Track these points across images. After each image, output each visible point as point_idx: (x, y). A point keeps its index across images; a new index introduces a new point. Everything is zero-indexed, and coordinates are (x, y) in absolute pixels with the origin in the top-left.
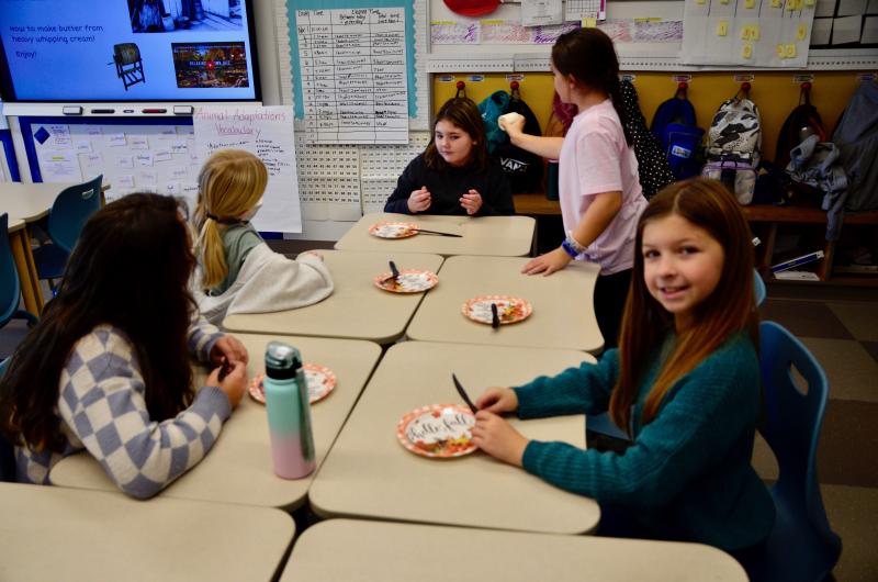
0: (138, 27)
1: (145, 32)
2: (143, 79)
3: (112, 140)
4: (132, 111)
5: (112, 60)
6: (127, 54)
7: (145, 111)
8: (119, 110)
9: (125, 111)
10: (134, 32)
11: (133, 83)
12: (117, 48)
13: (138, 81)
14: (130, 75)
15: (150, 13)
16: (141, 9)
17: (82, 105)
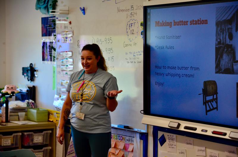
0: (219, 70)
1: (223, 73)
2: (217, 108)
3: (198, 150)
4: (206, 131)
5: (201, 92)
6: (210, 89)
7: (214, 132)
8: (200, 129)
9: (202, 131)
10: (216, 73)
11: (211, 110)
12: (206, 83)
13: (214, 109)
14: (209, 103)
15: (227, 60)
16: (222, 56)
17: (180, 122)
